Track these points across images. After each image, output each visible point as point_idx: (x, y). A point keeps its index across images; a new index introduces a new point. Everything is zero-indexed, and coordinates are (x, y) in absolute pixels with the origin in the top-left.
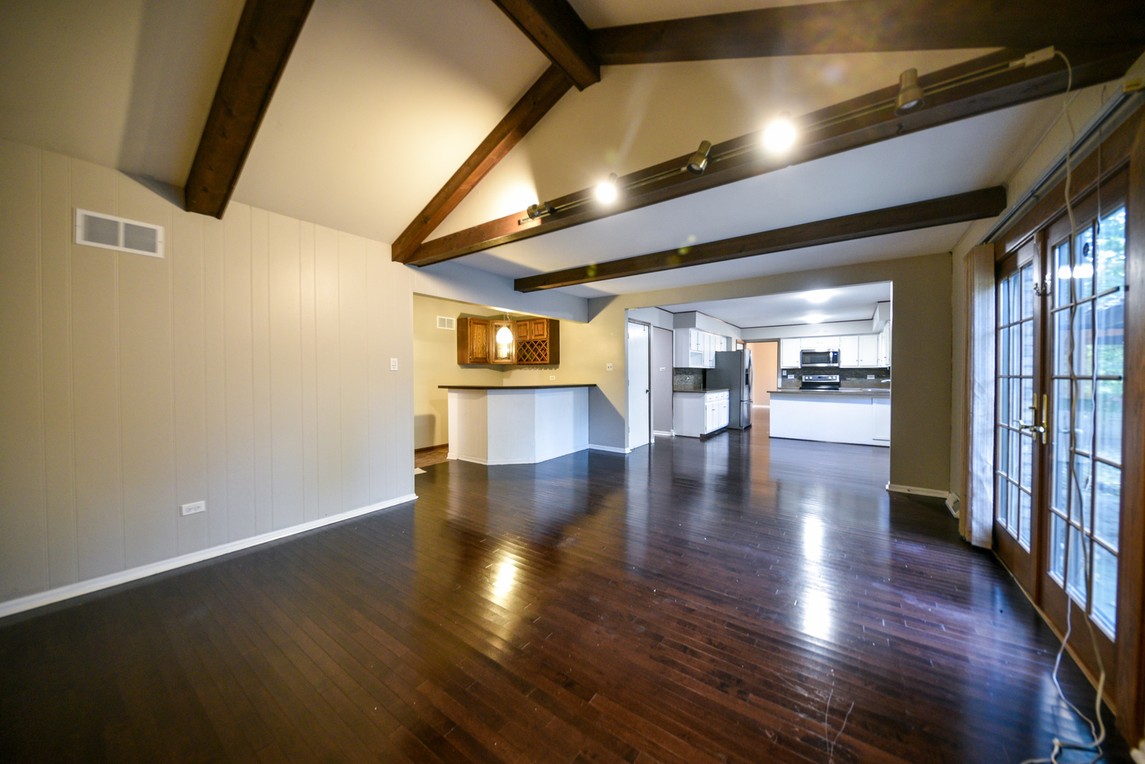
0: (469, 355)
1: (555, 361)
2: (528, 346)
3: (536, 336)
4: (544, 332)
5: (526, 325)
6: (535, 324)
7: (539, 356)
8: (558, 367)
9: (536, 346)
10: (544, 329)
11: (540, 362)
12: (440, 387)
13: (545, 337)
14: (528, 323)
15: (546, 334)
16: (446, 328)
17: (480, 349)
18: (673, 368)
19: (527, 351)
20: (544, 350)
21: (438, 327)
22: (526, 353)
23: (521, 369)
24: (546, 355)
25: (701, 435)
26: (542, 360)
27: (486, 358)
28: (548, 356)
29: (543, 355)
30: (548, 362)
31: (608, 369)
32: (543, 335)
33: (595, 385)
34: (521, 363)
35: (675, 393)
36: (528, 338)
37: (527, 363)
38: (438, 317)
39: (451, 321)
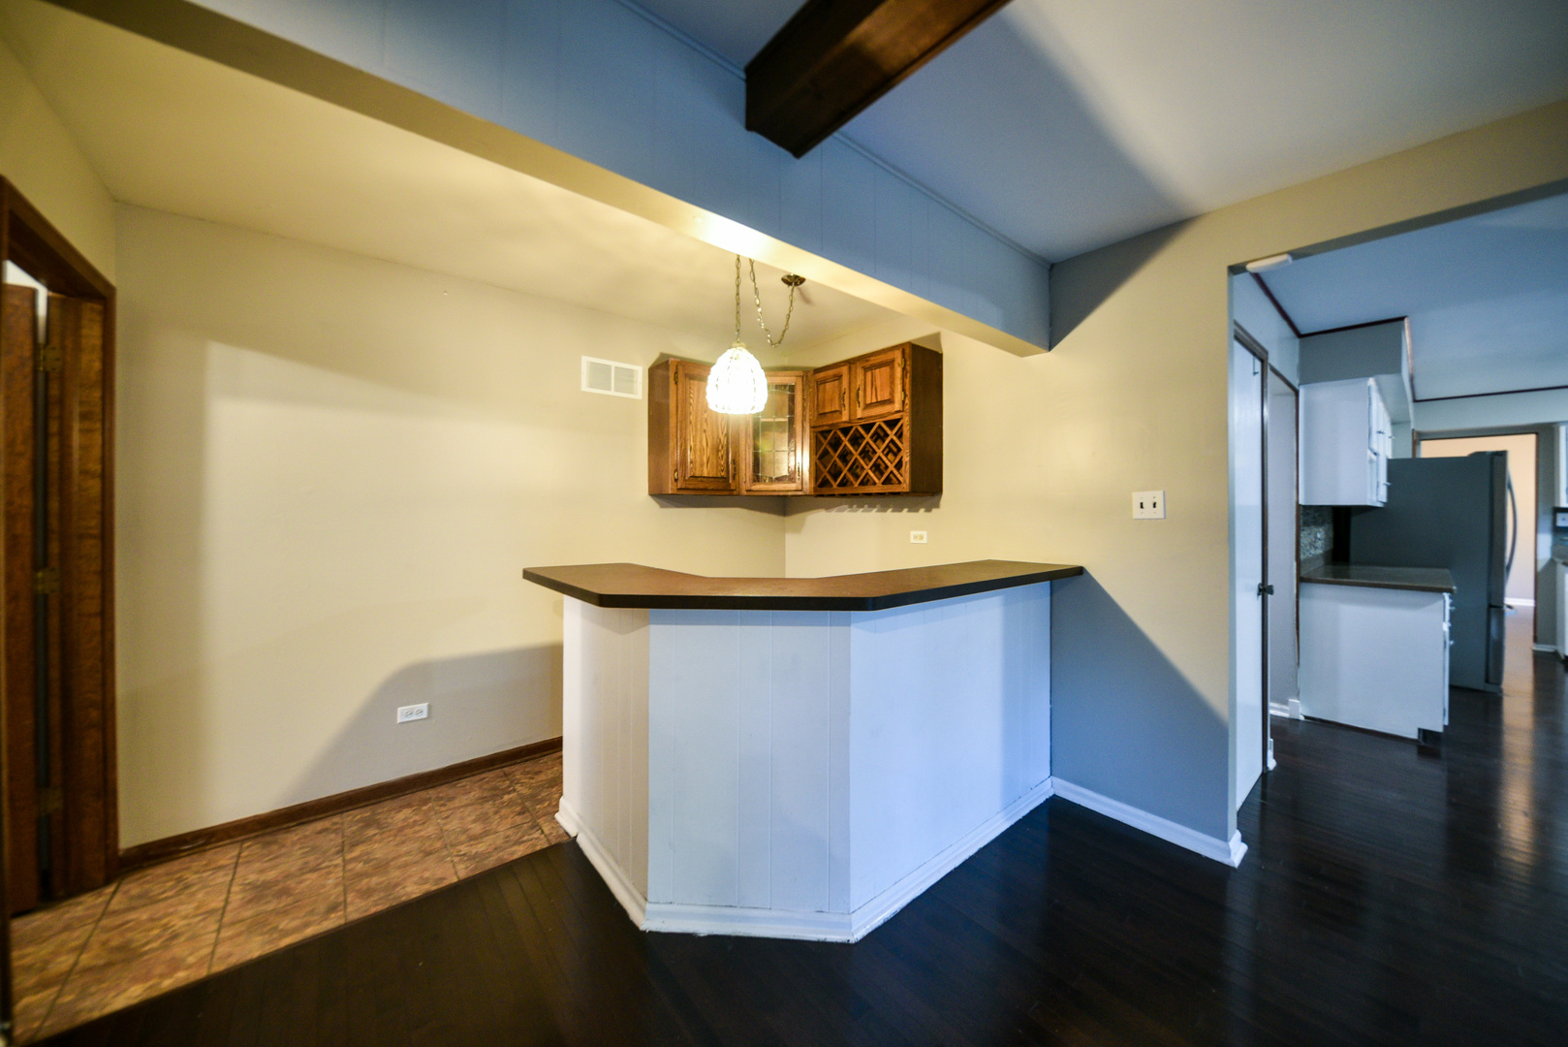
0: (671, 468)
1: (926, 487)
2: (846, 441)
3: (867, 406)
4: (892, 393)
5: (839, 377)
6: (866, 369)
7: (878, 468)
8: (937, 506)
9: (868, 438)
10: (892, 382)
11: (879, 488)
12: (529, 575)
13: (897, 406)
14: (844, 370)
15: (898, 396)
16: (612, 393)
17: (708, 452)
18: (1298, 506)
19: (840, 457)
20: (894, 450)
21: (585, 387)
22: (839, 463)
23: (828, 508)
24: (899, 466)
25: (1420, 731)
26: (888, 481)
27: (725, 479)
28: (906, 468)
29: (891, 467)
30: (905, 487)
31: (1137, 513)
32: (891, 401)
33: (1080, 571)
34: (825, 491)
35: (1306, 588)
36: (845, 417)
37: (843, 490)
38: (586, 361)
39: (630, 373)
